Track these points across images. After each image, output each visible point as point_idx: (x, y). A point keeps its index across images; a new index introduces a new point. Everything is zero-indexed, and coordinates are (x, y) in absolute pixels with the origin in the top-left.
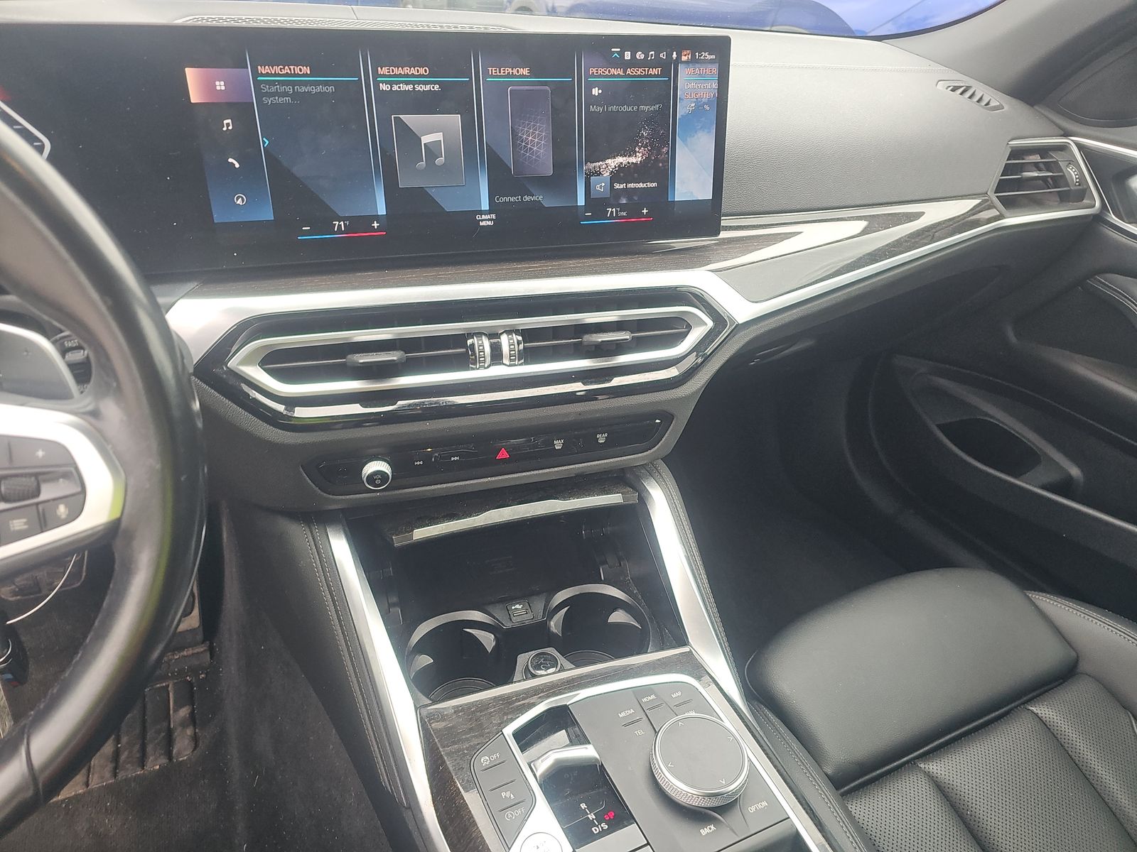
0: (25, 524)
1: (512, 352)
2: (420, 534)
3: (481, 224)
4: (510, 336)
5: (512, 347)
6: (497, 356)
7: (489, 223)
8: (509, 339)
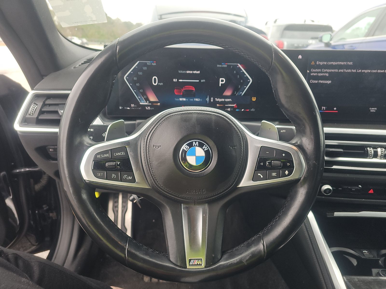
0: (276, 174)
1: (382, 154)
2: (337, 214)
3: (371, 111)
4: (381, 149)
5: (382, 152)
6: (375, 155)
7: (374, 111)
8: (381, 150)
